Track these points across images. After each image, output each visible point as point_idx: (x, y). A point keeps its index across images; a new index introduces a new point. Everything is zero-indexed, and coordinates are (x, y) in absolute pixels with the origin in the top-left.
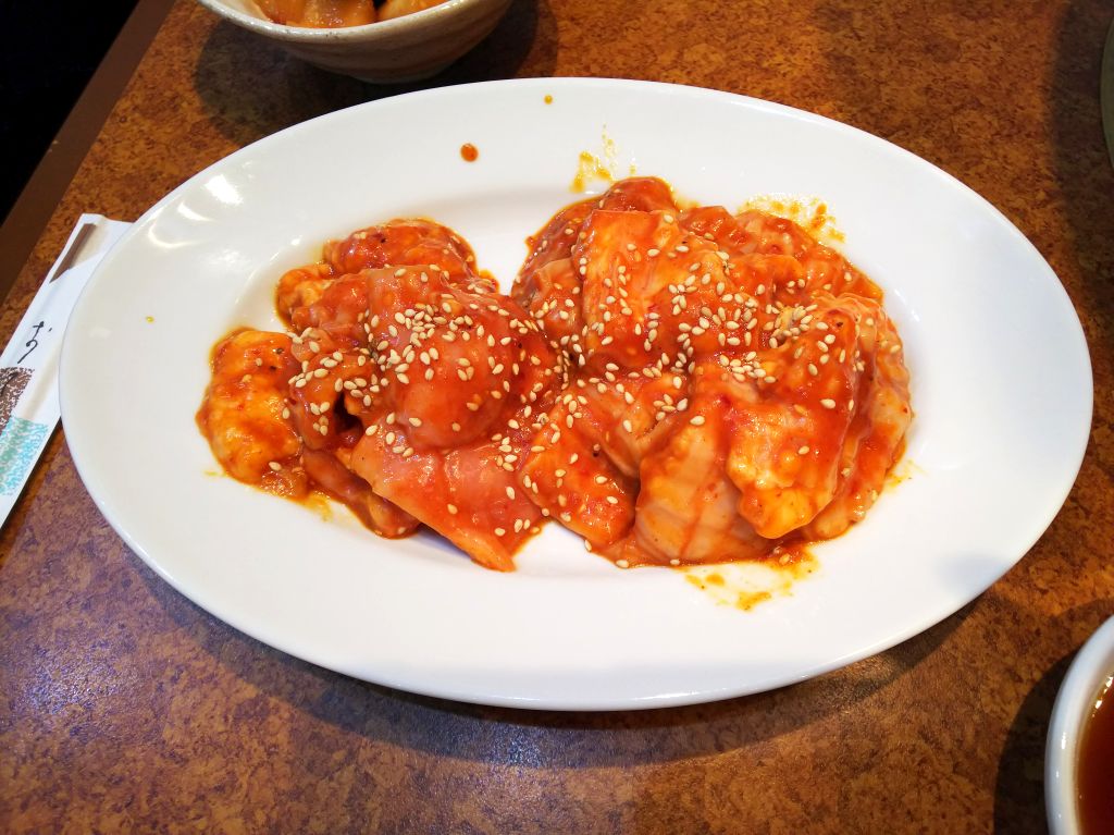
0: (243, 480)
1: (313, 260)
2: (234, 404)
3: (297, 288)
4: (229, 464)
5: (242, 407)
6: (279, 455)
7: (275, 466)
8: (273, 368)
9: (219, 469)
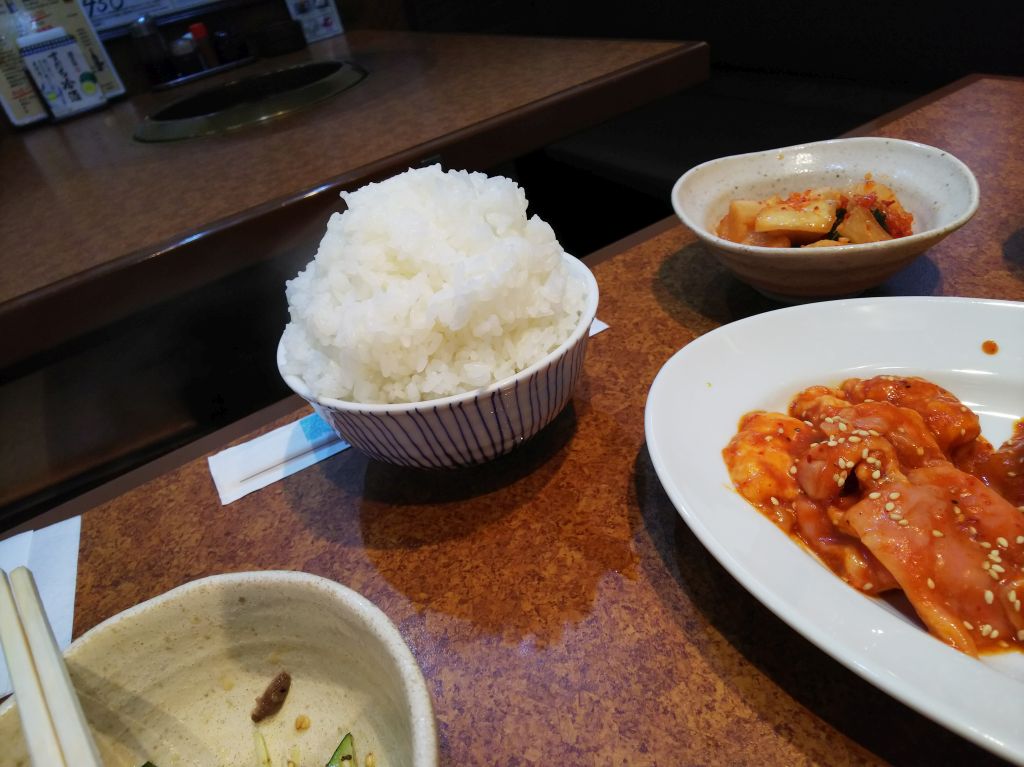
0: (749, 499)
1: (834, 385)
2: (757, 450)
3: (818, 398)
4: (742, 486)
5: (761, 453)
6: (780, 494)
7: (774, 501)
8: (789, 439)
9: (733, 487)
